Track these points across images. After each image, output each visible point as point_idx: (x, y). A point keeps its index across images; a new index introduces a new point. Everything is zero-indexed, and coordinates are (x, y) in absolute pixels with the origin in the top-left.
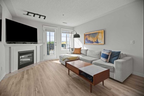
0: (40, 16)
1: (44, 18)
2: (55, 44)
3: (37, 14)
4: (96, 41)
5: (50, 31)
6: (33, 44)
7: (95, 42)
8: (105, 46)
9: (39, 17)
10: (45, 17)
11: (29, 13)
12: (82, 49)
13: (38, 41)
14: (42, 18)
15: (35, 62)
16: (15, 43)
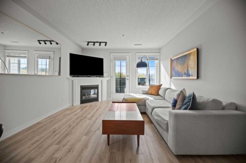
0: (100, 43)
1: (105, 45)
2: (127, 78)
3: (97, 42)
4: (186, 72)
5: (121, 59)
6: (98, 78)
7: (185, 74)
8: (199, 81)
9: (100, 45)
10: (106, 43)
11: (88, 42)
12: (162, 87)
13: (105, 74)
14: (103, 45)
15: (100, 99)
16: (78, 77)
